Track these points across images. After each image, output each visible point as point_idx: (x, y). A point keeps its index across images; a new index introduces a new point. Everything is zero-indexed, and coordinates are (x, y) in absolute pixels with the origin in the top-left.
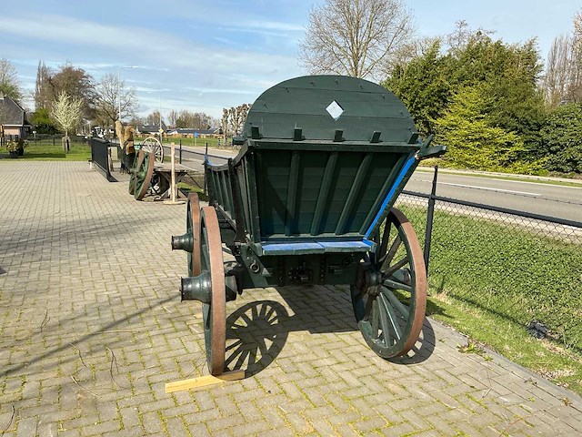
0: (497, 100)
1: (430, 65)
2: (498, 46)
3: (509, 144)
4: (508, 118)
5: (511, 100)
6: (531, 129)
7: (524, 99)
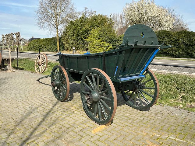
0: (103, 33)
1: (82, 21)
2: (101, 16)
3: (108, 47)
4: (107, 39)
5: (107, 33)
6: (114, 42)
7: (110, 33)
